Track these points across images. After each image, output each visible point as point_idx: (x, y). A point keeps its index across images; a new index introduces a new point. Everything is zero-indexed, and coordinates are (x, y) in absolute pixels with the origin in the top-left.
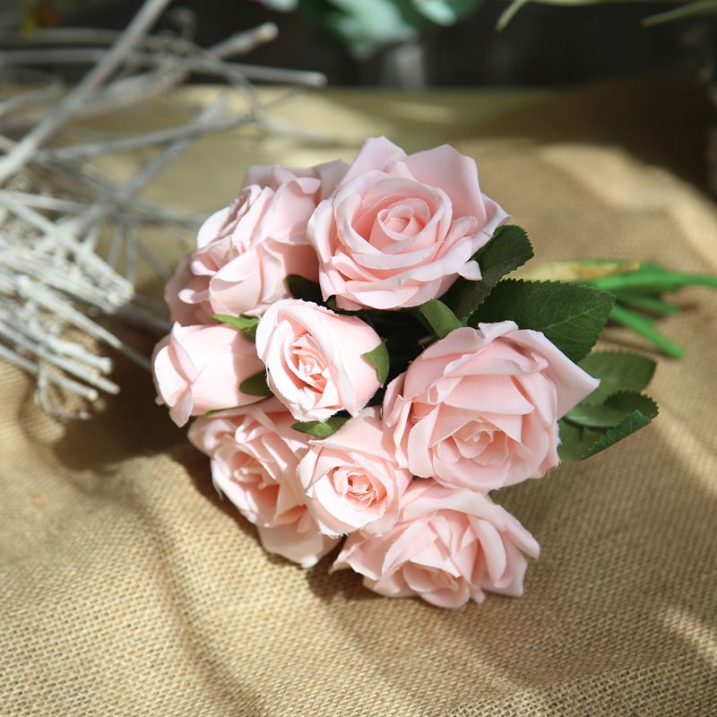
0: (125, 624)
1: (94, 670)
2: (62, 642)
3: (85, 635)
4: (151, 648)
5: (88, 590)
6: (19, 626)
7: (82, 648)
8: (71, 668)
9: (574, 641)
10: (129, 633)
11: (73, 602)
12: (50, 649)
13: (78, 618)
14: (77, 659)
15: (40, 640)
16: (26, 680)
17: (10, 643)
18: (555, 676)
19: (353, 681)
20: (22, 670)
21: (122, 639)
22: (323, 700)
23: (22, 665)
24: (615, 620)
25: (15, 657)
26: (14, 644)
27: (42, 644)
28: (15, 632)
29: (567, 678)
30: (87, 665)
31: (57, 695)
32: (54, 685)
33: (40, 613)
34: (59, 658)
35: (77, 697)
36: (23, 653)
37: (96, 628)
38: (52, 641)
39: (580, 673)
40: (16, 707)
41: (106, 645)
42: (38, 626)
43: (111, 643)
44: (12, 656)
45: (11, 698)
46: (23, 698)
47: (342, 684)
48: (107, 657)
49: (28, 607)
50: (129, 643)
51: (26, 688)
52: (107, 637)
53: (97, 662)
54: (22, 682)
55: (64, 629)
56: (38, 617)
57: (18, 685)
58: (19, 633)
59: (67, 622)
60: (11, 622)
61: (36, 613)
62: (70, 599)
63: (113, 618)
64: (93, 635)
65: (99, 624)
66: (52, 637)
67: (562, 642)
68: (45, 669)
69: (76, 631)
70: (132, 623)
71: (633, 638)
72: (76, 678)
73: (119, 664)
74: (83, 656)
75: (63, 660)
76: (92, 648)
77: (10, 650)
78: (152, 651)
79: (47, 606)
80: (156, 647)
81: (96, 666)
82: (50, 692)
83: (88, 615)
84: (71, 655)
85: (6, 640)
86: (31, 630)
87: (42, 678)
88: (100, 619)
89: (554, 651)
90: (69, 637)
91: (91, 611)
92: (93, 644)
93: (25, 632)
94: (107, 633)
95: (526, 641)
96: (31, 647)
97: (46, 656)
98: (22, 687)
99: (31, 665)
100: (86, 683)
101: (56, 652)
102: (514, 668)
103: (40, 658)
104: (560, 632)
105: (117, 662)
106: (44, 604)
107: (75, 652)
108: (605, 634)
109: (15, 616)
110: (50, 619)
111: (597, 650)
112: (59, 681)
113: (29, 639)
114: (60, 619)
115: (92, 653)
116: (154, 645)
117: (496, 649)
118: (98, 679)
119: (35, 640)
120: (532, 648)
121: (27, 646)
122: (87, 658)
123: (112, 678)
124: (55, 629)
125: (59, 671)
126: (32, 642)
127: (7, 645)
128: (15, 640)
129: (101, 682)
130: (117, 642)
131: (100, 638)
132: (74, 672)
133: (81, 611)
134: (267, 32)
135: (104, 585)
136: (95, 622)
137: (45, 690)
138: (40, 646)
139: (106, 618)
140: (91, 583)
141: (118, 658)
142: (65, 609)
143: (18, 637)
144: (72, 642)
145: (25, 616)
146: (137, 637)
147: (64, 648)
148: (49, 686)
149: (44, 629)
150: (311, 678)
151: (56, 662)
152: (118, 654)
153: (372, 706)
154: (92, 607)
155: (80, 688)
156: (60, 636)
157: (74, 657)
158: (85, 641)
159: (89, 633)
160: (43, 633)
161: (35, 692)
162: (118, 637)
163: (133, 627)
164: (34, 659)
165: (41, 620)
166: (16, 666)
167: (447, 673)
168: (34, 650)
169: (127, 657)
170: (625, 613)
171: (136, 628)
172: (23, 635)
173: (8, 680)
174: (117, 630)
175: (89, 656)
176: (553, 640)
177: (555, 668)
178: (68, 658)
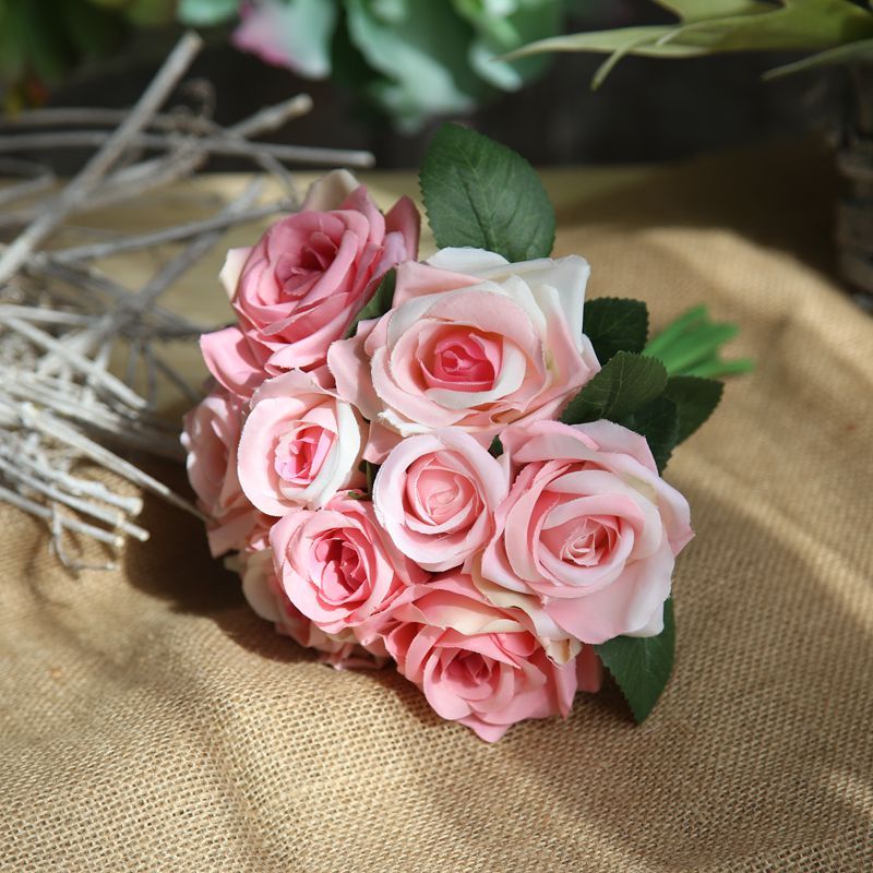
0: (176, 810)
1: (141, 866)
2: (101, 834)
3: (128, 825)
4: (209, 839)
5: (129, 770)
6: (48, 815)
7: (125, 840)
8: (114, 865)
9: (721, 817)
10: (182, 822)
11: (112, 786)
12: (87, 842)
13: (119, 804)
14: (120, 854)
15: (75, 832)
17: (39, 836)
18: (702, 859)
20: (55, 869)
21: (173, 829)
23: (53, 862)
24: (768, 789)
25: (46, 853)
26: (43, 837)
28: (44, 823)
29: (717, 861)
30: (132, 861)
33: (72, 800)
34: (98, 854)
36: (54, 848)
37: (141, 815)
38: (89, 833)
39: (731, 856)
41: (155, 837)
42: (71, 815)
43: (160, 834)
44: (42, 852)
48: (157, 851)
52: (155, 826)
53: (144, 857)
55: (102, 818)
56: (71, 804)
58: (48, 824)
59: (106, 809)
60: (38, 811)
61: (68, 799)
62: (108, 781)
63: (162, 803)
64: (138, 824)
65: (144, 811)
66: (88, 828)
67: (707, 819)
69: (118, 820)
70: (184, 809)
71: (792, 810)
73: (170, 859)
74: (127, 850)
75: (103, 855)
76: (138, 840)
77: (38, 845)
78: (210, 842)
79: (81, 791)
80: (215, 838)
81: (143, 861)
83: (131, 800)
84: (112, 849)
85: (33, 833)
86: (63, 820)
88: (146, 805)
89: (698, 830)
90: (109, 828)
91: (134, 796)
92: (139, 835)
93: (56, 823)
94: (155, 822)
95: (664, 819)
96: (63, 841)
97: (82, 851)
99: (65, 862)
101: (95, 846)
102: (653, 853)
103: (75, 854)
104: (704, 807)
105: (168, 855)
106: (77, 788)
107: (117, 846)
108: (758, 806)
109: (41, 804)
110: (86, 807)
111: (749, 826)
113: (61, 831)
114: (97, 806)
115: (138, 847)
116: (213, 835)
117: (629, 832)
119: (68, 833)
120: (671, 827)
121: (59, 839)
122: (131, 853)
124: (92, 819)
126: (64, 834)
127: (35, 839)
128: (45, 833)
130: (167, 832)
131: (147, 828)
133: (123, 796)
134: (301, 104)
135: (149, 764)
136: (139, 809)
138: (75, 839)
139: (152, 804)
140: (133, 762)
141: (169, 851)
142: (103, 794)
143: (47, 829)
144: (113, 834)
145: (55, 803)
146: (191, 826)
147: (103, 840)
149: (79, 819)
151: (95, 858)
152: (170, 847)
154: (136, 791)
156: (98, 827)
157: (116, 851)
158: (129, 832)
159: (133, 822)
160: (78, 823)
162: (168, 827)
163: (186, 814)
164: (68, 854)
165: (74, 807)
166: (46, 864)
167: (571, 864)
168: (68, 844)
169: (180, 850)
170: (780, 780)
171: (190, 815)
172: (54, 827)
174: (167, 818)
175: (135, 849)
176: (697, 817)
177: (701, 851)
178: (109, 852)
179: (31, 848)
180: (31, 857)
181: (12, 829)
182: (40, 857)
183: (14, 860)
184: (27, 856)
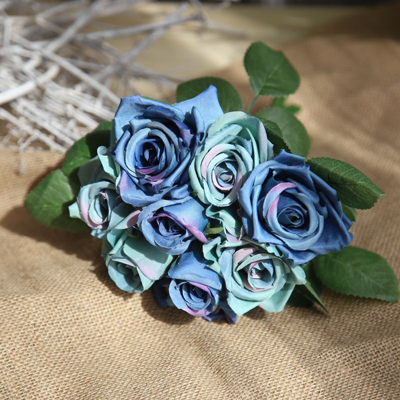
0: (128, 308)
1: (111, 332)
2: (93, 316)
3: (106, 313)
4: (143, 321)
6: (69, 305)
7: (104, 319)
8: (98, 330)
9: (389, 316)
10: (130, 313)
12: (86, 319)
13: (102, 302)
14: (102, 326)
15: (81, 313)
16: (73, 336)
17: (65, 314)
18: (378, 335)
19: (260, 336)
20: (71, 330)
21: (126, 316)
22: (244, 346)
23: (71, 327)
25: (67, 322)
26: (66, 315)
27: (82, 316)
28: (67, 308)
29: (386, 337)
30: (107, 329)
31: (90, 344)
32: (89, 339)
33: (81, 298)
34: (91, 325)
35: (102, 346)
36: (71, 320)
37: (112, 309)
38: (88, 315)
39: (393, 335)
40: (68, 350)
41: (118, 319)
42: (80, 305)
43: (120, 318)
45: (65, 345)
46: (72, 345)
47: (254, 337)
48: (118, 325)
49: (74, 294)
50: (130, 318)
51: (73, 340)
52: (118, 314)
53: (112, 328)
54: (71, 336)
55: (94, 308)
56: (80, 300)
57: (68, 338)
58: (69, 309)
59: (96, 304)
60: (65, 302)
61: (79, 298)
63: (122, 304)
64: (110, 313)
65: (114, 307)
66: (88, 312)
67: (381, 316)
68: (84, 330)
69: (101, 310)
70: (132, 307)
72: (101, 336)
73: (125, 330)
74: (105, 324)
75: (94, 325)
76: (110, 320)
77: (64, 318)
78: (143, 323)
79: (85, 294)
80: (146, 320)
81: (112, 330)
82: (87, 343)
83: (108, 301)
84: (98, 323)
86: (76, 307)
87: (82, 335)
89: (377, 321)
90: (97, 313)
92: (110, 318)
93: (73, 309)
94: (118, 312)
95: (360, 315)
96: (76, 317)
97: (84, 323)
98: (71, 339)
99: (76, 327)
100: (107, 339)
101: (90, 321)
102: (354, 330)
103: (81, 324)
106: (83, 293)
107: (100, 322)
109: (67, 299)
110: (87, 302)
112: (92, 337)
113: (75, 313)
114: (92, 302)
115: (110, 323)
116: (144, 320)
117: (343, 320)
118: (113, 337)
119: (78, 313)
120: (364, 319)
121: (74, 316)
122: (107, 326)
123: (121, 337)
124: (90, 308)
125: (92, 332)
126: (76, 314)
127: (63, 315)
129: (115, 339)
130: (124, 317)
131: (115, 315)
132: (100, 333)
133: (104, 299)
136: (112, 305)
137: (84, 341)
139: (118, 303)
141: (124, 326)
142: (95, 297)
143: (68, 311)
144: (98, 316)
145: (73, 299)
146: (135, 315)
147: (94, 319)
148: (86, 339)
149: (84, 308)
150: (236, 334)
151: (90, 326)
152: (125, 324)
153: (273, 350)
154: (111, 297)
155: (103, 341)
156: (92, 312)
157: (100, 324)
158: (106, 316)
159: (108, 312)
160: (83, 310)
161: (78, 342)
162: (124, 315)
163: (133, 309)
164: (78, 324)
166: (67, 327)
167: (315, 333)
168: (78, 319)
169: (129, 326)
171: (135, 310)
172: (72, 310)
173: (63, 334)
174: (124, 311)
175: (109, 324)
176: (377, 315)
177: (378, 331)
178: (96, 325)
179: (61, 319)
180: (61, 323)
181: (52, 309)
182: (65, 324)
183: (53, 324)
184: (58, 322)
